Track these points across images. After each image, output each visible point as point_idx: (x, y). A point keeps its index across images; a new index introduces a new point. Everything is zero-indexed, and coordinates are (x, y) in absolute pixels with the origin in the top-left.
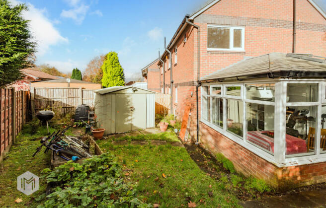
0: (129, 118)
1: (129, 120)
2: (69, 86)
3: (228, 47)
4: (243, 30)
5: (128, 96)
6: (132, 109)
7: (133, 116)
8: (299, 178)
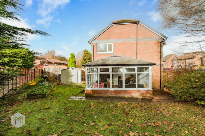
0: (71, 79)
1: (70, 80)
2: (55, 67)
3: (106, 51)
4: (112, 44)
5: (70, 71)
6: (72, 76)
7: (72, 78)
8: (92, 94)
